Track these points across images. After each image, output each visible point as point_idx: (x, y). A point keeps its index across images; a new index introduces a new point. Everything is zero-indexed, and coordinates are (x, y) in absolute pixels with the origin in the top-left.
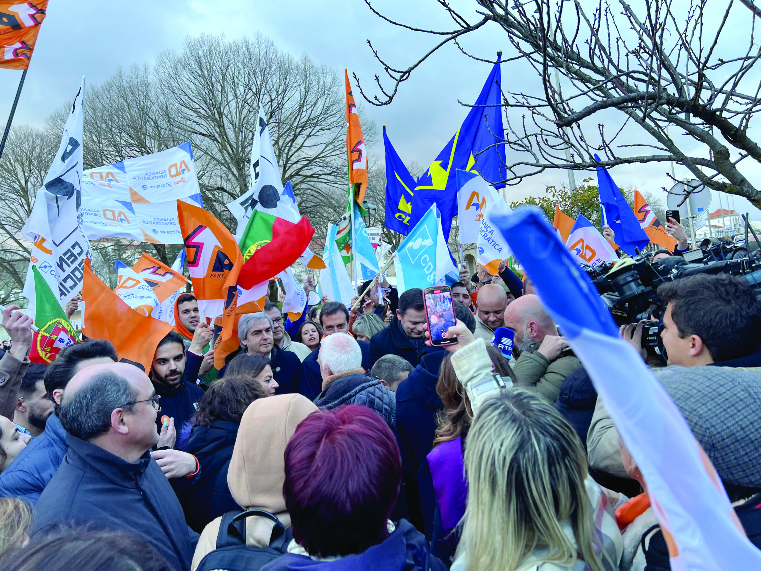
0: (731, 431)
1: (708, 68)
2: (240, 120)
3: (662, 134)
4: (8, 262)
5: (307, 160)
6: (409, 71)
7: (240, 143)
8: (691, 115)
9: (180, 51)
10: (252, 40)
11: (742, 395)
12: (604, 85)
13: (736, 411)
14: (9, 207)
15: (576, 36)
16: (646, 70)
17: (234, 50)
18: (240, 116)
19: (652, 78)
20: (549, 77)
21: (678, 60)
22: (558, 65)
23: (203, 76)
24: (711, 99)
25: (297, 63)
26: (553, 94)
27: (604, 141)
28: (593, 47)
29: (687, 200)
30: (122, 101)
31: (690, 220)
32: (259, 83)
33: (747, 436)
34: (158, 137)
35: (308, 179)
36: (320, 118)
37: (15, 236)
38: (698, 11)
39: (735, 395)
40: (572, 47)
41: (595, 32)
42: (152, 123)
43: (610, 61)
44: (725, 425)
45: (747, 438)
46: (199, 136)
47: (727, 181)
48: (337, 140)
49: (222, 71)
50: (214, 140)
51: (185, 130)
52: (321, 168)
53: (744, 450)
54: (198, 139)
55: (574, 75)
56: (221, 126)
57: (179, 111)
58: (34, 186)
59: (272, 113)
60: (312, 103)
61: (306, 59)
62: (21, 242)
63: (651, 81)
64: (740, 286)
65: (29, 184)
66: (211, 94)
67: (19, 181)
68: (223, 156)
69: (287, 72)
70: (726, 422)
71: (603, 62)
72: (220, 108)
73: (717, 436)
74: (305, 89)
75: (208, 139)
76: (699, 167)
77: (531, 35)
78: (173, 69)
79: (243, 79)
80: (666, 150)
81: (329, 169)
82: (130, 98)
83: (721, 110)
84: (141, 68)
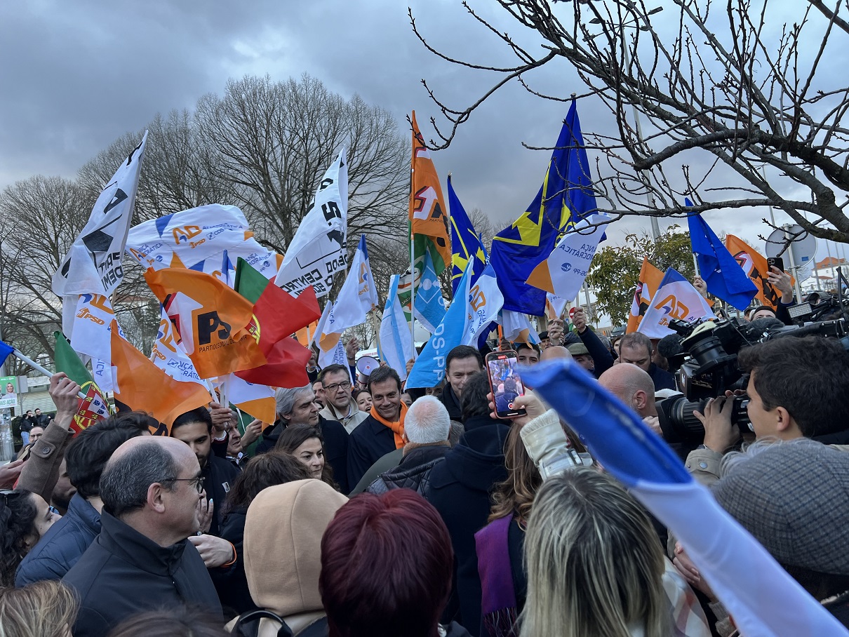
0: (807, 509)
1: (806, 101)
2: (286, 167)
3: (756, 175)
4: (35, 324)
5: (359, 209)
6: (468, 112)
7: (286, 192)
8: (788, 154)
9: (222, 95)
10: (299, 81)
11: (819, 470)
12: (687, 123)
13: (812, 488)
14: (38, 265)
15: (654, 69)
16: (735, 105)
17: (280, 91)
18: (286, 163)
19: (742, 114)
20: (624, 115)
21: (771, 94)
22: (634, 101)
23: (246, 121)
24: (811, 136)
25: (348, 105)
26: (630, 134)
27: (689, 184)
28: (673, 81)
29: (789, 248)
30: (160, 150)
31: (794, 270)
32: (306, 127)
33: (826, 514)
34: (198, 188)
35: (360, 230)
36: (373, 164)
37: (43, 296)
38: (792, 40)
39: (812, 470)
40: (649, 82)
41: (675, 66)
42: (192, 172)
43: (694, 96)
44: (801, 502)
45: (826, 517)
46: (242, 185)
47: (833, 227)
48: (392, 187)
49: (267, 115)
50: (257, 190)
51: (226, 179)
52: (374, 218)
53: (824, 530)
54: (240, 189)
55: (653, 113)
56: (265, 174)
57: (219, 158)
58: (65, 242)
59: (320, 159)
60: (364, 148)
61: (357, 100)
62: (49, 302)
63: (741, 117)
64: (830, 349)
65: (59, 239)
66: (255, 140)
67: (49, 237)
68: (267, 207)
69: (337, 115)
70: (802, 498)
71: (685, 98)
72: (264, 155)
73: (792, 514)
74: (357, 133)
75: (252, 189)
76: (801, 212)
77: (603, 70)
78: (215, 115)
79: (290, 123)
80: (761, 193)
81: (383, 218)
82: (169, 146)
83: (823, 148)
84: (181, 114)
